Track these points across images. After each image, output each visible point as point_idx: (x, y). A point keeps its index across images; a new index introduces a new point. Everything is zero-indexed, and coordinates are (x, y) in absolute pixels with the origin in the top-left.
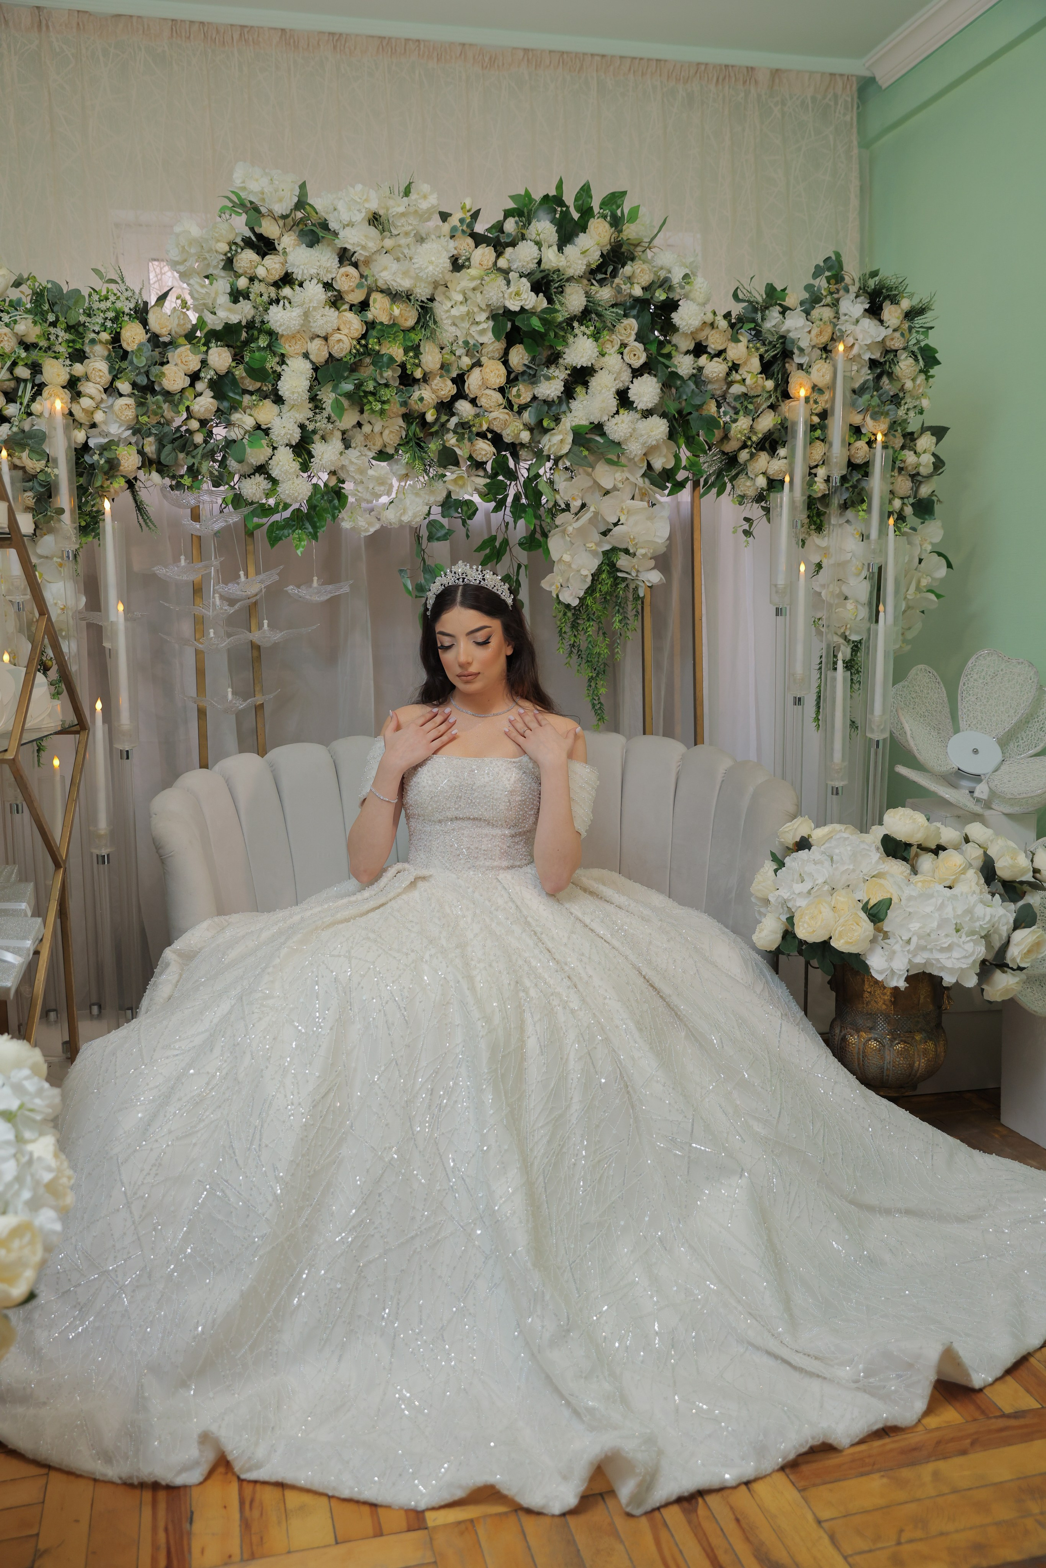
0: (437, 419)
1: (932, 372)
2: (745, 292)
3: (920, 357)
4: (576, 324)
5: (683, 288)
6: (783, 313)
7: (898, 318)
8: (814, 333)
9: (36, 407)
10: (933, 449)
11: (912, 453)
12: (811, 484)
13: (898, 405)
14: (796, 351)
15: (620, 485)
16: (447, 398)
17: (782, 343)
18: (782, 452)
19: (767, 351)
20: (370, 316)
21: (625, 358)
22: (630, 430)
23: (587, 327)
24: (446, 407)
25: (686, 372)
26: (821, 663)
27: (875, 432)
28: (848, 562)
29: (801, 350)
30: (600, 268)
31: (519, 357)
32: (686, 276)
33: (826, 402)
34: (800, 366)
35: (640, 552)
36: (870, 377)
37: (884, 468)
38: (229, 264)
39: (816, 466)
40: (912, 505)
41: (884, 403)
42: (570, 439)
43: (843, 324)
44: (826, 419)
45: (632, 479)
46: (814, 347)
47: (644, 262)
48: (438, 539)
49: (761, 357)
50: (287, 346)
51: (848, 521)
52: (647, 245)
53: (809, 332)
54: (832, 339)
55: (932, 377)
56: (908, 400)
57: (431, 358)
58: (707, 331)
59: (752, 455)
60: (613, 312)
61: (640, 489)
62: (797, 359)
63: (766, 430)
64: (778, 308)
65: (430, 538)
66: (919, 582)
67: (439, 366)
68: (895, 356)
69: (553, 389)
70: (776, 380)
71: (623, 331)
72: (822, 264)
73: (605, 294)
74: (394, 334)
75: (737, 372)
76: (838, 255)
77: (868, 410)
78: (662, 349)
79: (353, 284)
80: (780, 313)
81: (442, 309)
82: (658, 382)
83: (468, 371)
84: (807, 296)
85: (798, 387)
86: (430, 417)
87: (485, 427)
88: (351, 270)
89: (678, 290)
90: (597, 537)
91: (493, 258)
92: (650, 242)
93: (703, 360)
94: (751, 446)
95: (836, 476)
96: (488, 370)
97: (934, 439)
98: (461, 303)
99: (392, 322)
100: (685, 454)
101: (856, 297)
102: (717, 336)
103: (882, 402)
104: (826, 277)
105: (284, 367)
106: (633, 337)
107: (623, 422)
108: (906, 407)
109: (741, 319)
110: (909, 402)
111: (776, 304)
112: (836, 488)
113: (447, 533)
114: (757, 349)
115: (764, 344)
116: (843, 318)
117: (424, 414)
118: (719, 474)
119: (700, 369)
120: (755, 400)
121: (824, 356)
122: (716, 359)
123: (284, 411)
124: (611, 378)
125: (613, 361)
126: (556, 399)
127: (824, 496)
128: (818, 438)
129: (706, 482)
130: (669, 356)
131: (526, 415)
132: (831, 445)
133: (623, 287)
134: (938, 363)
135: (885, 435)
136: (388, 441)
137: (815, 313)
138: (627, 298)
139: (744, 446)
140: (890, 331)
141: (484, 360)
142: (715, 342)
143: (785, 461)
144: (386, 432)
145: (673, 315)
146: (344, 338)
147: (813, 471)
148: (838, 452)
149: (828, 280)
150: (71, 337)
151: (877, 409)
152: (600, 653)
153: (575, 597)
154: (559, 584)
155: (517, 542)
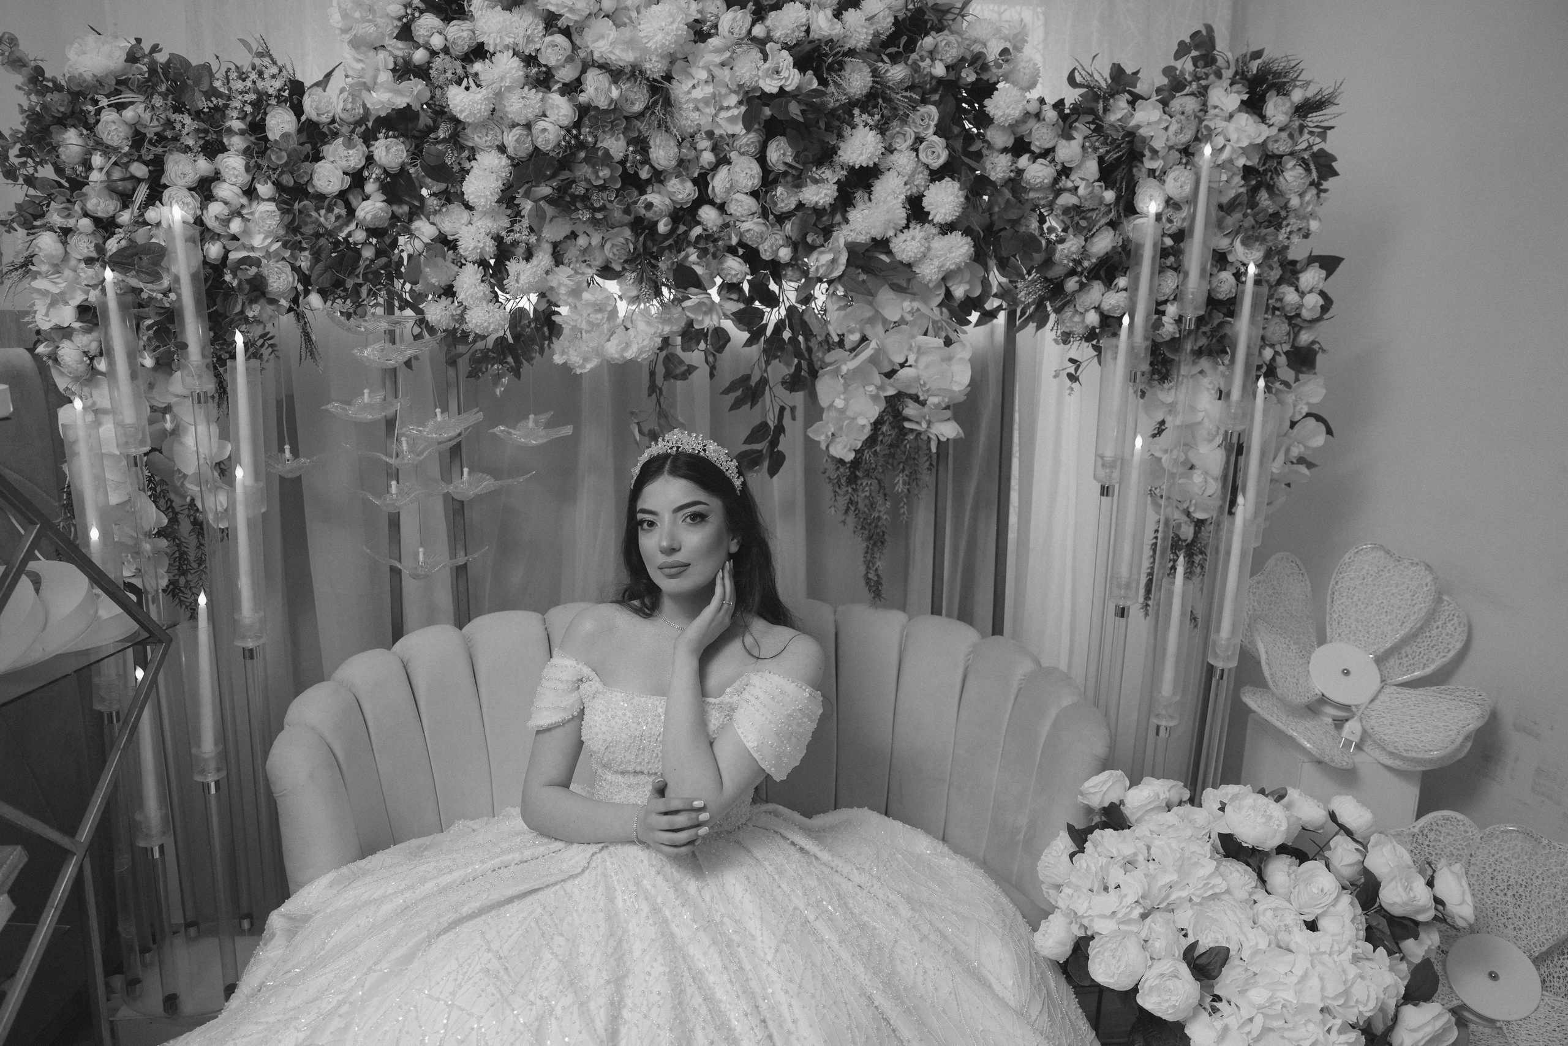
0: (673, 230)
1: (1325, 185)
2: (1084, 73)
3: (1312, 167)
4: (856, 112)
5: (1000, 67)
6: (1132, 103)
7: (1286, 113)
8: (1172, 129)
9: (151, 215)
10: (1321, 286)
11: (1292, 289)
12: (1158, 325)
13: (1279, 227)
14: (1147, 153)
15: (909, 318)
16: (687, 202)
17: (1128, 142)
18: (1122, 282)
19: (1108, 152)
20: (583, 98)
21: (920, 155)
22: (923, 249)
23: (872, 115)
24: (685, 215)
25: (1000, 175)
26: (1156, 538)
27: (1245, 261)
28: (1199, 423)
29: (1155, 152)
30: (892, 39)
31: (779, 153)
32: (1005, 52)
33: (1184, 219)
34: (1152, 173)
35: (933, 400)
36: (1243, 190)
37: (1254, 306)
38: (405, 33)
39: (1165, 302)
40: (1287, 353)
41: (1260, 224)
42: (843, 258)
43: (1211, 120)
44: (1182, 241)
45: (924, 309)
46: (1171, 148)
47: (952, 32)
48: (676, 378)
49: (1101, 160)
50: (476, 138)
51: (1201, 372)
52: (957, 11)
53: (1166, 129)
54: (1197, 139)
55: (1325, 191)
56: (1292, 221)
57: (663, 153)
58: (1032, 124)
59: (1082, 286)
60: (905, 97)
61: (934, 322)
62: (1149, 164)
63: (1102, 252)
64: (1127, 96)
65: (668, 375)
66: (1288, 451)
67: (674, 163)
68: (1280, 163)
69: (822, 195)
70: (1119, 191)
71: (919, 121)
72: (1188, 40)
73: (897, 73)
74: (612, 122)
75: (1067, 177)
76: (1209, 28)
77: (1237, 233)
78: (970, 145)
79: (562, 58)
80: (1129, 102)
81: (680, 89)
82: (961, 189)
83: (712, 170)
84: (1166, 81)
85: (1147, 200)
86: (663, 227)
87: (734, 241)
88: (559, 39)
89: (994, 70)
90: (877, 379)
91: (747, 25)
92: (962, 9)
93: (1024, 161)
94: (1082, 273)
95: (1191, 315)
96: (737, 169)
97: (1323, 273)
98: (706, 82)
99: (612, 107)
100: (996, 278)
101: (1231, 85)
102: (1045, 130)
103: (1256, 222)
104: (1193, 58)
105: (473, 163)
106: (932, 130)
107: (913, 238)
108: (1288, 229)
109: (1076, 109)
110: (1294, 223)
111: (1124, 91)
112: (1190, 332)
113: (686, 371)
114: (1096, 149)
115: (1105, 143)
116: (1212, 112)
117: (656, 223)
118: (1040, 305)
119: (1020, 172)
120: (1089, 214)
121: (1184, 161)
122: (1040, 160)
123: (475, 219)
124: (900, 181)
125: (903, 159)
126: (827, 207)
127: (1173, 339)
128: (1170, 267)
129: (1023, 313)
130: (978, 156)
131: (788, 226)
132: (1186, 275)
133: (922, 64)
134: (1335, 173)
135: (1258, 266)
136: (611, 256)
137: (1176, 104)
138: (928, 79)
139: (1072, 273)
140: (1274, 131)
141: (733, 155)
142: (1041, 136)
143: (1124, 294)
144: (608, 246)
145: (987, 102)
146: (550, 127)
147: (1161, 308)
148: (1194, 284)
149: (1195, 61)
150: (203, 126)
151: (1250, 233)
152: (879, 518)
153: (850, 450)
154: (830, 434)
155: (780, 379)
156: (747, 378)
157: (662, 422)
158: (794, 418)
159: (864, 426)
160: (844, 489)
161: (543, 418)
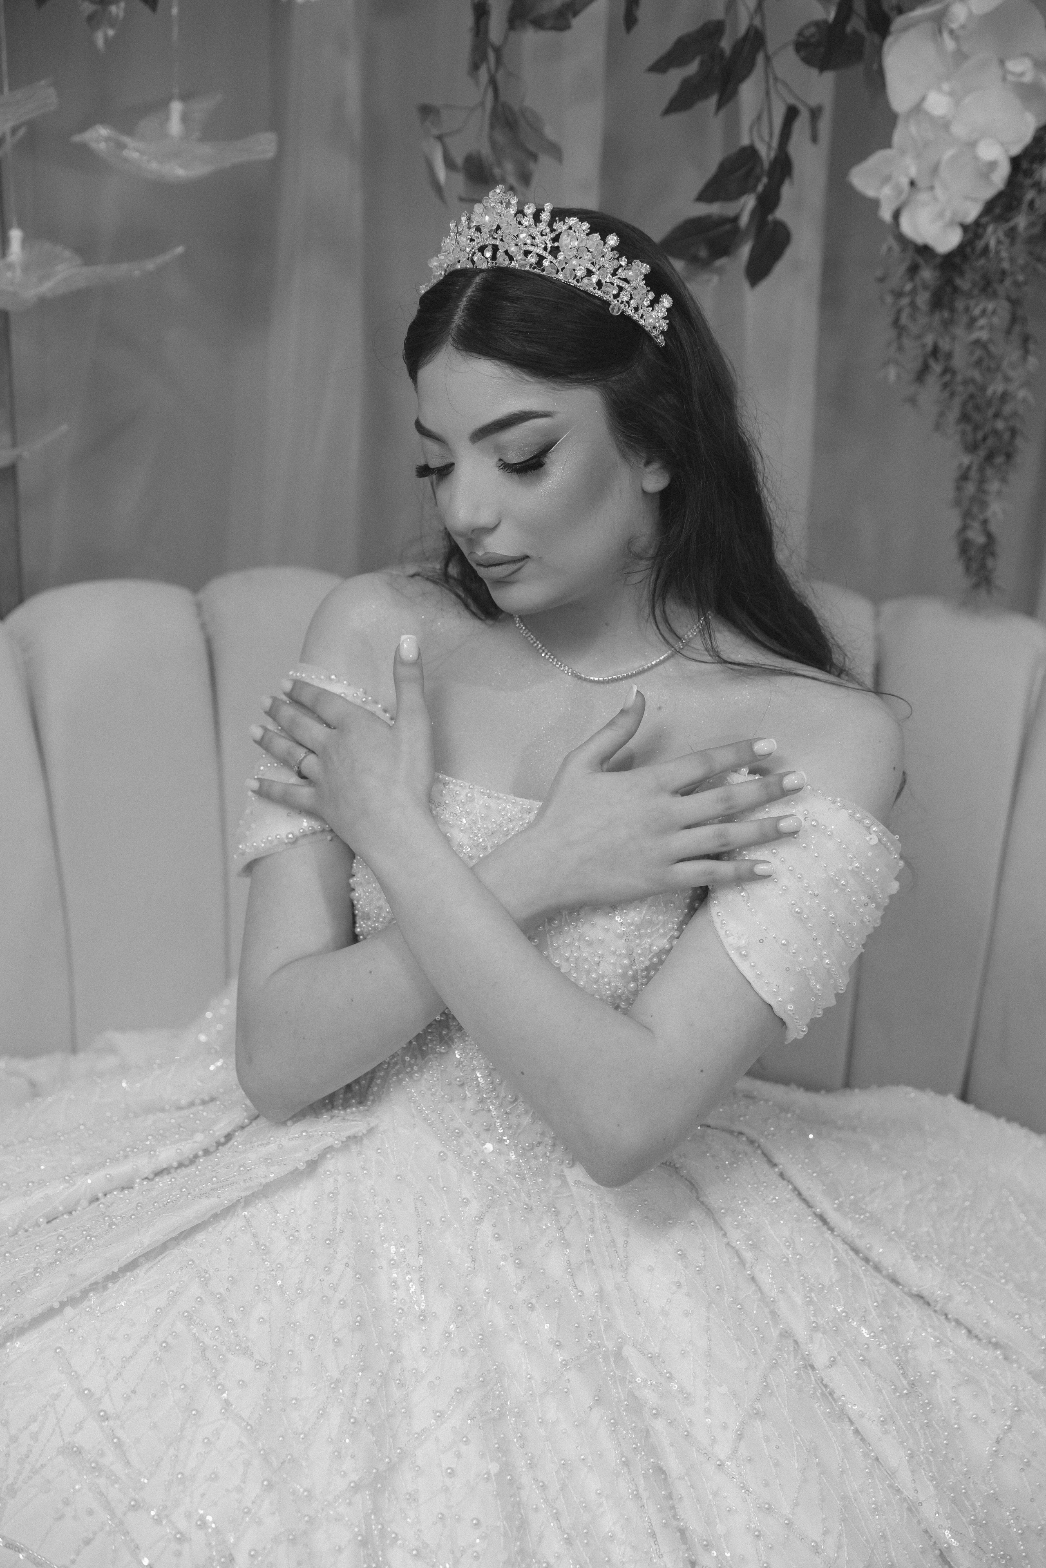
48: (539, 24)
152: (1004, 397)
153: (951, 224)
154: (904, 182)
155: (792, 36)
156: (713, 30)
157: (501, 138)
158: (814, 139)
159: (992, 165)
160: (923, 320)
161: (203, 106)
